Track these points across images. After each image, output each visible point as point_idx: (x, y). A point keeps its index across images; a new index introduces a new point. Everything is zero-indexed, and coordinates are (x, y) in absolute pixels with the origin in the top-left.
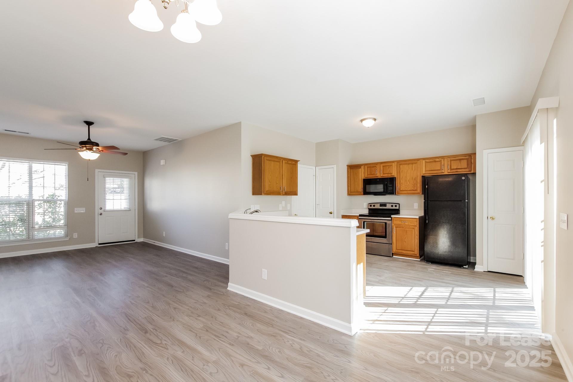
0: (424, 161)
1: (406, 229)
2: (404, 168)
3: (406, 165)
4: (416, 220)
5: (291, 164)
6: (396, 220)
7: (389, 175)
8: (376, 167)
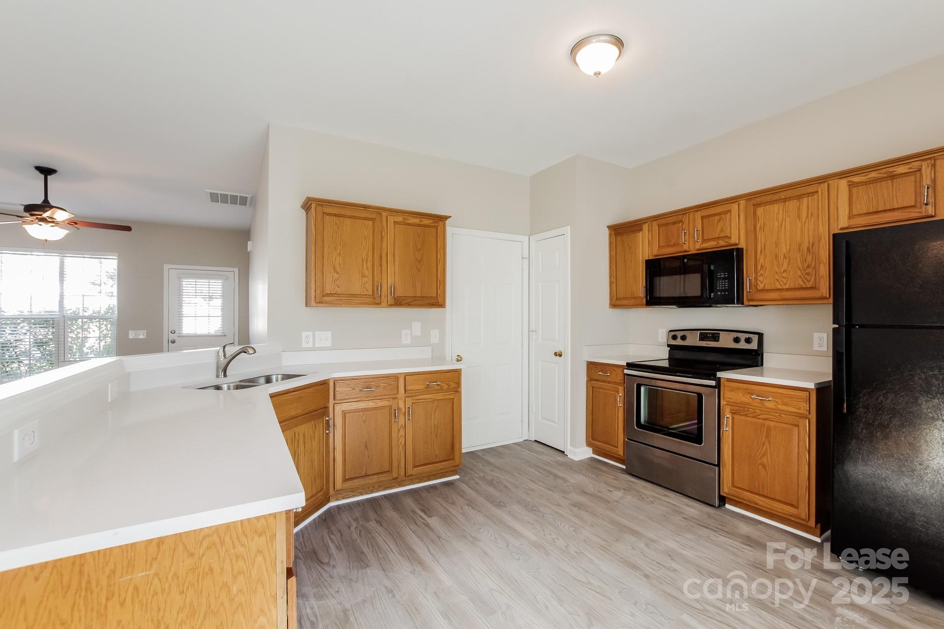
0: (843, 183)
1: (767, 422)
2: (772, 214)
3: (776, 206)
4: (805, 394)
5: (419, 225)
6: (732, 390)
7: (722, 243)
8: (683, 223)
